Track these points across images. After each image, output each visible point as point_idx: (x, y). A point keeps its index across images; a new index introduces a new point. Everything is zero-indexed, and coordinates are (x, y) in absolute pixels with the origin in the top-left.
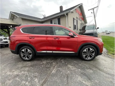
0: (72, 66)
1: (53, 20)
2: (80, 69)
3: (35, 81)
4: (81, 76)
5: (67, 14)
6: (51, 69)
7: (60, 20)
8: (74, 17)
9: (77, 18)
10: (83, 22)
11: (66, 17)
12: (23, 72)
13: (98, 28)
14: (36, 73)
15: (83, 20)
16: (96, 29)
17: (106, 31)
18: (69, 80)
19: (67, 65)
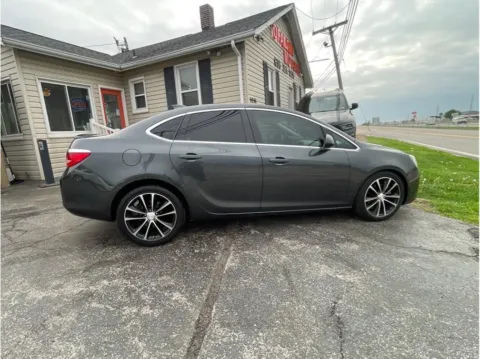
0: (289, 239)
1: (175, 66)
2: (318, 244)
3: (174, 299)
4: (326, 262)
5: (240, 45)
6: (217, 258)
7: (209, 66)
8: (266, 60)
9: (277, 63)
10: (298, 80)
11: (235, 55)
12: (106, 282)
13: (355, 106)
14: (164, 278)
15: (298, 73)
16: (347, 107)
17: (374, 119)
18: (294, 278)
19: (270, 239)
